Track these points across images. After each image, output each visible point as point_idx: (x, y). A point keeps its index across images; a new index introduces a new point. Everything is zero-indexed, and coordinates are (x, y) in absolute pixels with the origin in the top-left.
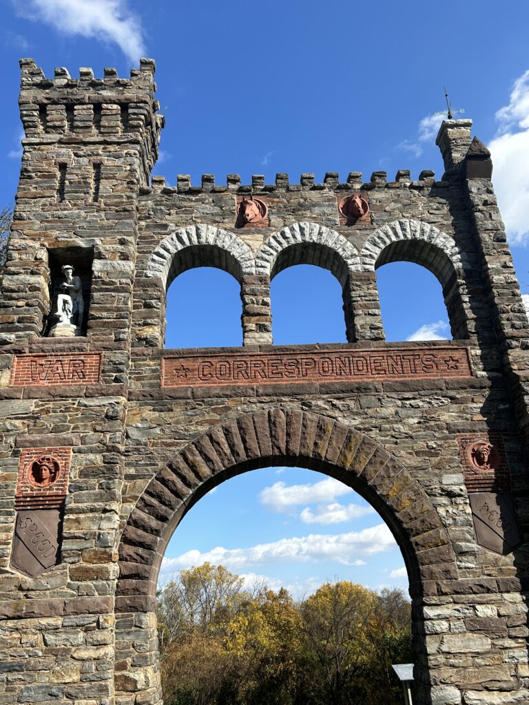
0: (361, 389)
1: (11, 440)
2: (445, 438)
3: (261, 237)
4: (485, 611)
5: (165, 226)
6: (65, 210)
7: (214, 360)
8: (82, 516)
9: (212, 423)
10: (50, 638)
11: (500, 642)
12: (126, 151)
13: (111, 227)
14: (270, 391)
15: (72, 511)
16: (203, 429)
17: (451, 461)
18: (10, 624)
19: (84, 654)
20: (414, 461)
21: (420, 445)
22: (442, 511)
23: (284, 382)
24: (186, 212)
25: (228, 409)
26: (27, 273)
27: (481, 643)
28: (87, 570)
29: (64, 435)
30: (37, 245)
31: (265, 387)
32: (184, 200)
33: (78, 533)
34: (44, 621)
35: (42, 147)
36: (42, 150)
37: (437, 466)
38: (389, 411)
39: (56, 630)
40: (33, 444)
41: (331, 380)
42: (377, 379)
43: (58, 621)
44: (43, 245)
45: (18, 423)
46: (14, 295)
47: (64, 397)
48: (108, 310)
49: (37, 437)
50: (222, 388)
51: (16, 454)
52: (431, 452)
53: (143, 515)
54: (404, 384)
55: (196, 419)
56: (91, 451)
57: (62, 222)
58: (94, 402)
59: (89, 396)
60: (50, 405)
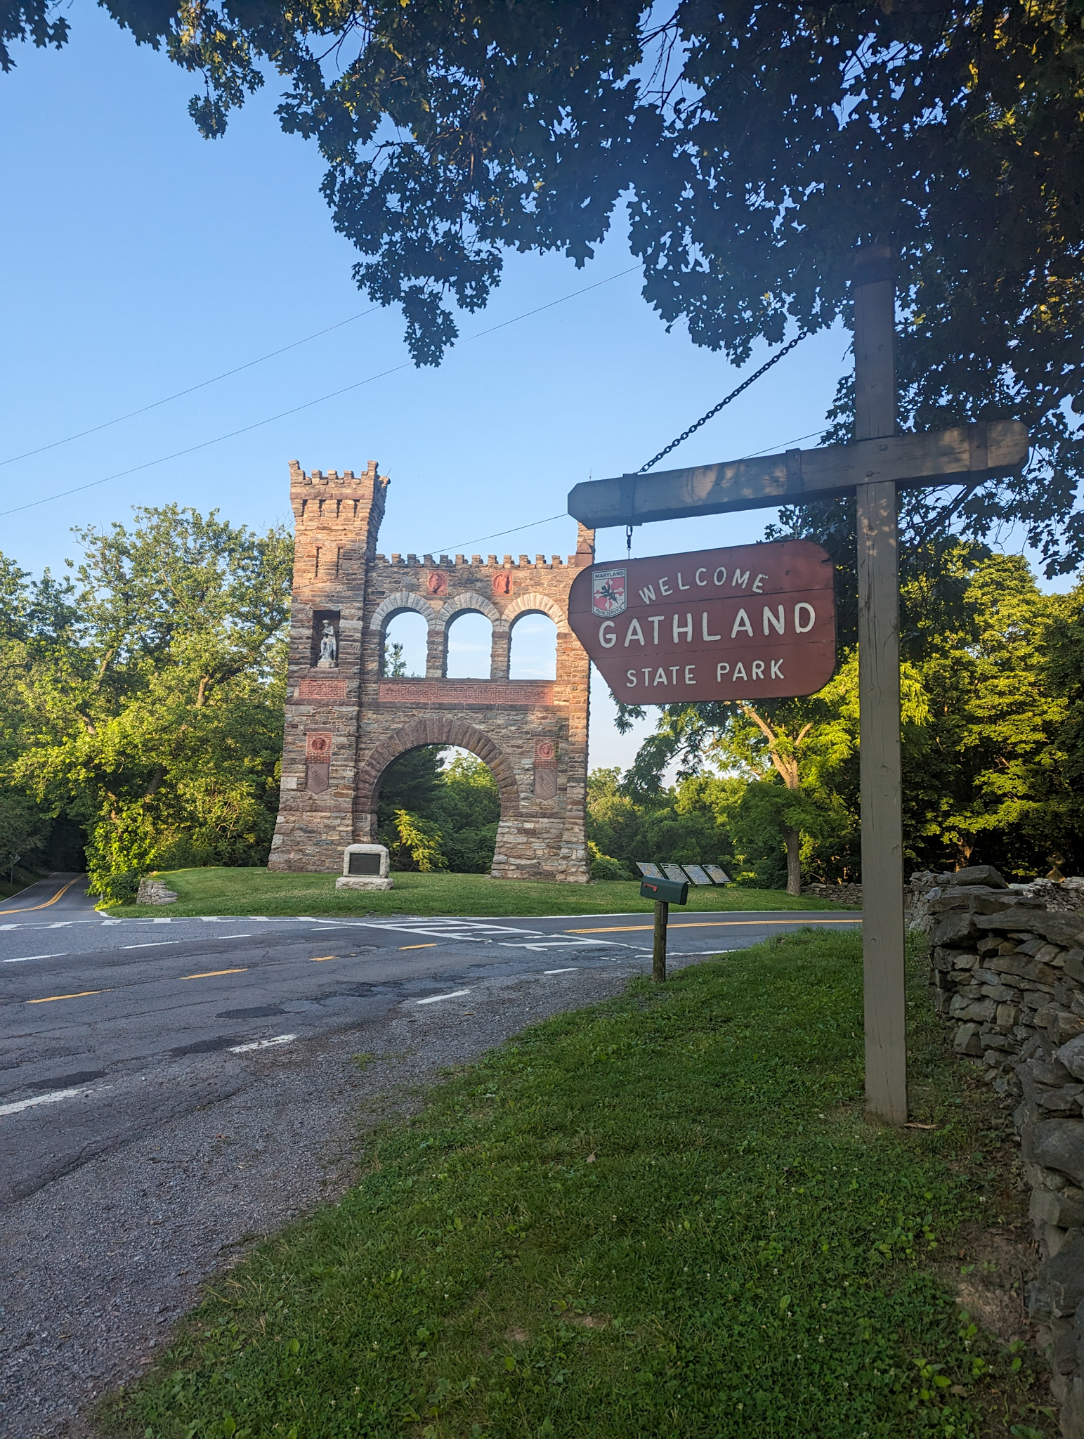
0: (489, 708)
1: (301, 727)
2: (528, 739)
3: (441, 602)
4: (528, 826)
5: (383, 593)
6: (323, 582)
7: (408, 686)
8: (338, 768)
9: (406, 722)
10: (326, 821)
11: (533, 840)
12: (358, 538)
13: (349, 597)
14: (437, 707)
15: (333, 765)
16: (400, 726)
17: (529, 751)
18: (309, 814)
19: (341, 829)
20: (508, 750)
21: (514, 742)
22: (517, 777)
23: (447, 700)
24: (396, 582)
25: (414, 715)
26: (302, 627)
27: (522, 839)
28: (341, 794)
29: (327, 726)
30: (307, 607)
31: (435, 703)
32: (395, 573)
33: (338, 776)
34: (323, 814)
35: (307, 533)
36: (307, 535)
37: (521, 754)
38: (499, 722)
39: (329, 818)
40: (315, 730)
41: (472, 702)
42: (499, 703)
43: (328, 814)
44: (311, 608)
45: (304, 718)
46: (297, 641)
47: (327, 705)
48: (349, 654)
49: (314, 726)
50: (412, 703)
51: (305, 734)
52: (518, 747)
53: (368, 768)
54: (511, 706)
57: (322, 592)
58: (344, 709)
59: (341, 705)
60: (321, 710)
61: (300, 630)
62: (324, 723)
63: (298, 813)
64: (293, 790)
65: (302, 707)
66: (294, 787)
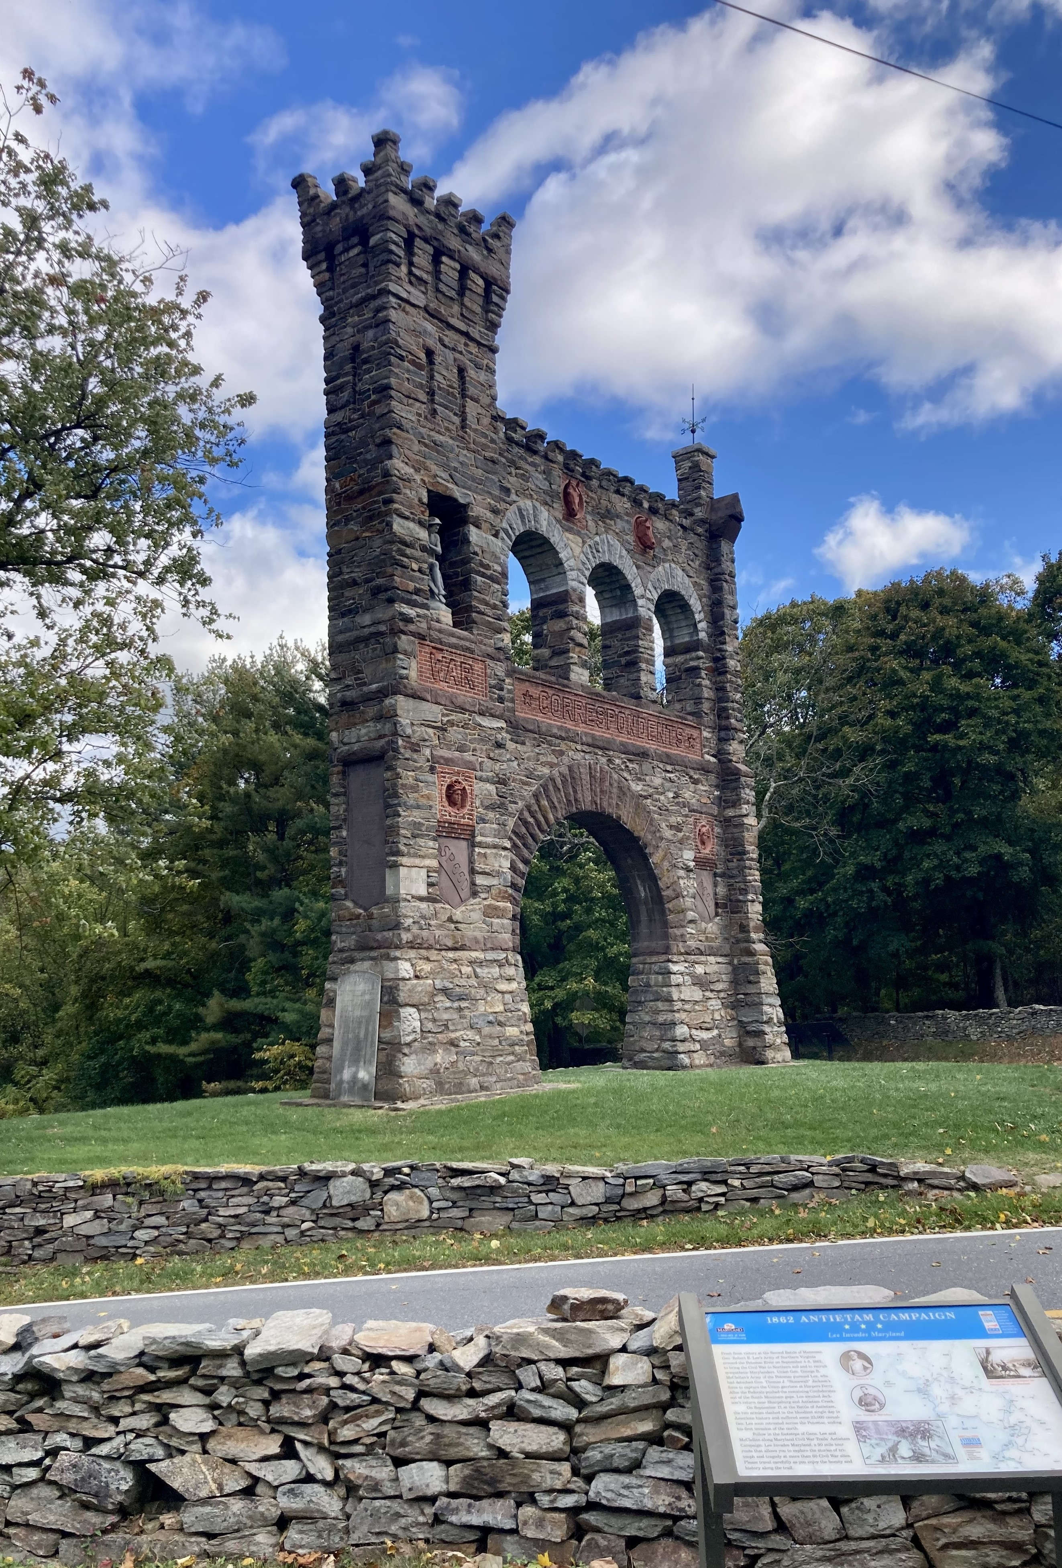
0: (643, 755)
1: (427, 752)
2: (686, 816)
3: (581, 541)
4: (699, 969)
5: (509, 492)
6: (439, 432)
7: (551, 692)
8: (488, 851)
9: (552, 765)
11: (706, 994)
12: (485, 362)
14: (590, 741)
15: (480, 845)
16: (546, 771)
17: (689, 838)
18: (451, 955)
20: (670, 834)
21: (674, 819)
24: (524, 477)
25: (562, 753)
26: (413, 520)
27: (698, 994)
28: (496, 908)
29: (467, 756)
30: (418, 478)
31: (586, 734)
32: (521, 458)
33: (487, 869)
34: (474, 954)
35: (408, 308)
36: (407, 313)
37: (681, 841)
38: (658, 781)
39: (481, 964)
40: (447, 761)
41: (623, 738)
42: (651, 746)
43: (482, 955)
44: (423, 481)
45: (431, 731)
46: (407, 550)
47: (463, 710)
48: (486, 603)
49: (448, 754)
50: (560, 728)
51: (432, 770)
52: (679, 828)
54: (667, 756)
55: (543, 759)
56: (487, 780)
57: (438, 452)
58: (486, 722)
59: (482, 714)
60: (454, 717)
61: (411, 525)
62: (461, 749)
63: (433, 955)
64: (421, 899)
65: (425, 706)
66: (423, 891)
